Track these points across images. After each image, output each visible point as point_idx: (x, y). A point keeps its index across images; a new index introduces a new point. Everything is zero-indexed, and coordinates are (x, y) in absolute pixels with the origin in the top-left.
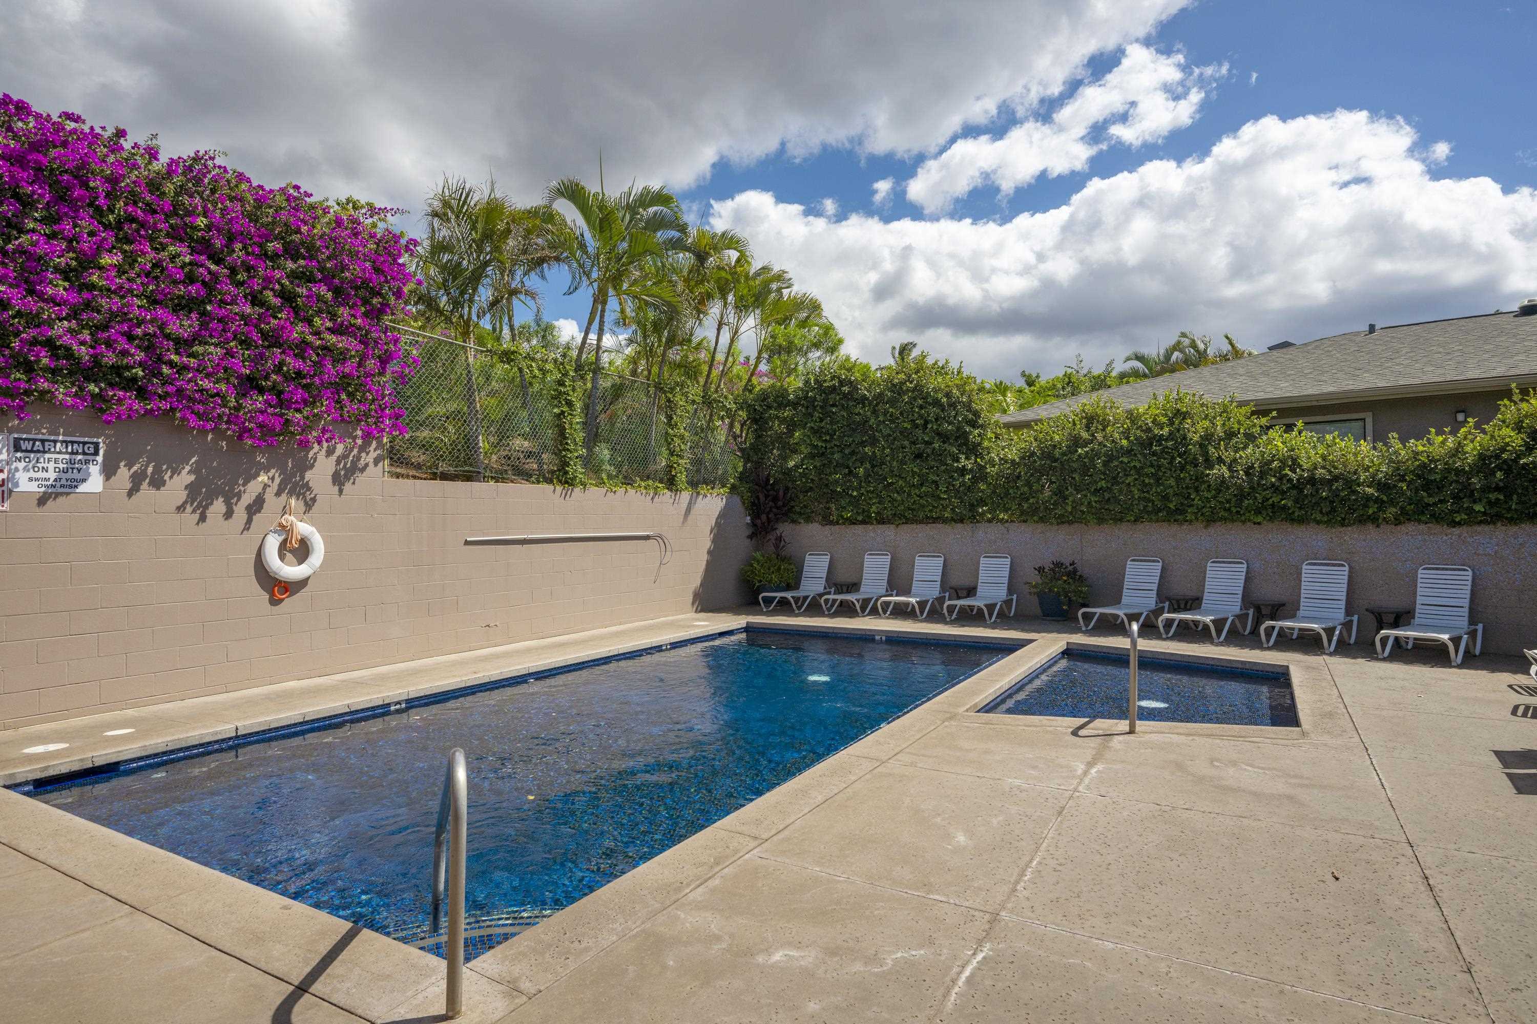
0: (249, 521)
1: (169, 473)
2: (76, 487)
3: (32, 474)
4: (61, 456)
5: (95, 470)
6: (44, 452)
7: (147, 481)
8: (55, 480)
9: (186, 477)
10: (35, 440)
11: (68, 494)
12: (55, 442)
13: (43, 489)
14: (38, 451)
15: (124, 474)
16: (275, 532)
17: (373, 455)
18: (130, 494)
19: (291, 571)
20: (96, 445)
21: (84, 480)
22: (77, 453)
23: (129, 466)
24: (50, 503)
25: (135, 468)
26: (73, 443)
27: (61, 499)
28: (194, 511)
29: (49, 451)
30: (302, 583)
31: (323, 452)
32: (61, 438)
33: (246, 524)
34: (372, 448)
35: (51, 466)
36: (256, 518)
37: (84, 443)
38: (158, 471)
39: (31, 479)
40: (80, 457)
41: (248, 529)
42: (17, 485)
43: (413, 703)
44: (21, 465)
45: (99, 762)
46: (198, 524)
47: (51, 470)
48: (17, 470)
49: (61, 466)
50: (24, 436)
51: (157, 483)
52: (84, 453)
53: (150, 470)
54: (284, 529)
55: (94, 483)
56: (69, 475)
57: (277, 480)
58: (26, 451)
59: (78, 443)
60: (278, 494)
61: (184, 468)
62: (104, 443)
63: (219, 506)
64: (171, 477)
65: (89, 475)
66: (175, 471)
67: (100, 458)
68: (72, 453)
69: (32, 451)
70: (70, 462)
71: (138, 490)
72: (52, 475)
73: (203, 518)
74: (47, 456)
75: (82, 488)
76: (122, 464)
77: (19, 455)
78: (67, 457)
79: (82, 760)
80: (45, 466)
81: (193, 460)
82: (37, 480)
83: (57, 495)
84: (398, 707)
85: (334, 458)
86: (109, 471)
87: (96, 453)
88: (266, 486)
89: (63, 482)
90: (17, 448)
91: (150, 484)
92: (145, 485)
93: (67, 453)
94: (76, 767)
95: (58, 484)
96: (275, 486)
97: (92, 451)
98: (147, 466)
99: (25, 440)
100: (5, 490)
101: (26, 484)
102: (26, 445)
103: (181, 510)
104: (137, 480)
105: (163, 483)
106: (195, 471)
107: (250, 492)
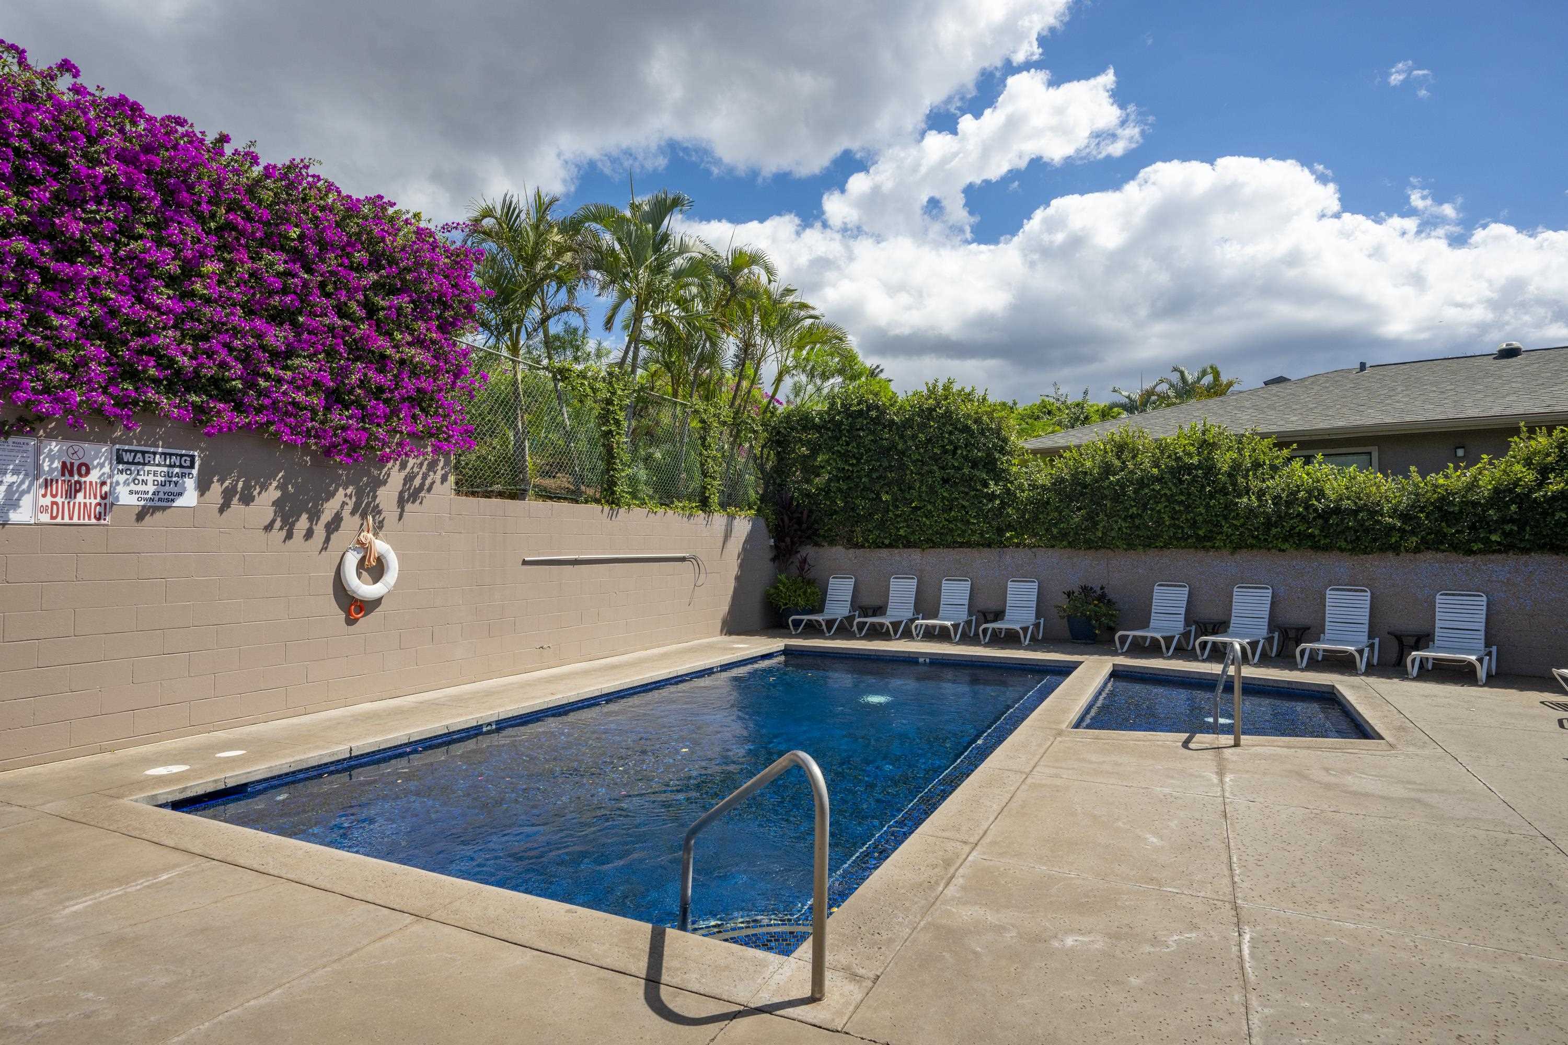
0: (327, 540)
1: (258, 489)
2: (173, 500)
3: (133, 487)
4: (159, 469)
5: (190, 484)
6: (144, 464)
7: (238, 496)
8: (154, 494)
9: (273, 493)
10: (136, 452)
11: (164, 509)
12: (155, 454)
13: (142, 503)
14: (139, 463)
15: (216, 489)
16: (354, 550)
17: (440, 473)
18: (221, 510)
19: (366, 589)
20: (193, 457)
21: (180, 494)
22: (174, 466)
23: (221, 481)
24: (147, 518)
25: (227, 483)
26: (171, 455)
27: (158, 515)
28: (281, 529)
29: (149, 464)
30: (377, 602)
32: (160, 450)
33: (324, 543)
34: (439, 468)
35: (151, 478)
36: (334, 537)
37: (182, 456)
38: (247, 486)
39: (131, 492)
40: (177, 470)
41: (326, 548)
42: (117, 498)
43: (502, 725)
44: (122, 478)
45: (231, 783)
46: (284, 541)
47: (150, 483)
48: (118, 483)
49: (160, 479)
50: (127, 447)
51: (247, 499)
52: (181, 466)
53: (240, 484)
54: (364, 548)
55: (190, 497)
56: (167, 489)
57: (354, 498)
58: (128, 463)
59: (176, 455)
60: (355, 512)
61: (270, 484)
62: (199, 456)
63: (303, 523)
64: (259, 493)
65: (185, 489)
66: (264, 487)
67: (195, 472)
68: (170, 466)
69: (133, 463)
70: (169, 475)
71: (229, 507)
72: (151, 488)
73: (289, 536)
74: (147, 468)
75: (179, 502)
76: (215, 479)
77: (121, 467)
78: (165, 469)
79: (215, 781)
80: (145, 478)
81: (280, 475)
82: (137, 493)
83: (156, 509)
84: (489, 728)
85: (404, 475)
86: (203, 487)
87: (192, 466)
88: (344, 504)
89: (161, 495)
90: (120, 460)
91: (240, 500)
92: (235, 500)
93: (165, 465)
94: (210, 788)
95: (156, 498)
96: (351, 503)
97: (188, 463)
98: (238, 481)
99: (126, 451)
100: (107, 503)
101: (126, 497)
102: (128, 457)
103: (269, 528)
104: (228, 495)
105: (252, 499)
106: (282, 487)
107: (330, 509)
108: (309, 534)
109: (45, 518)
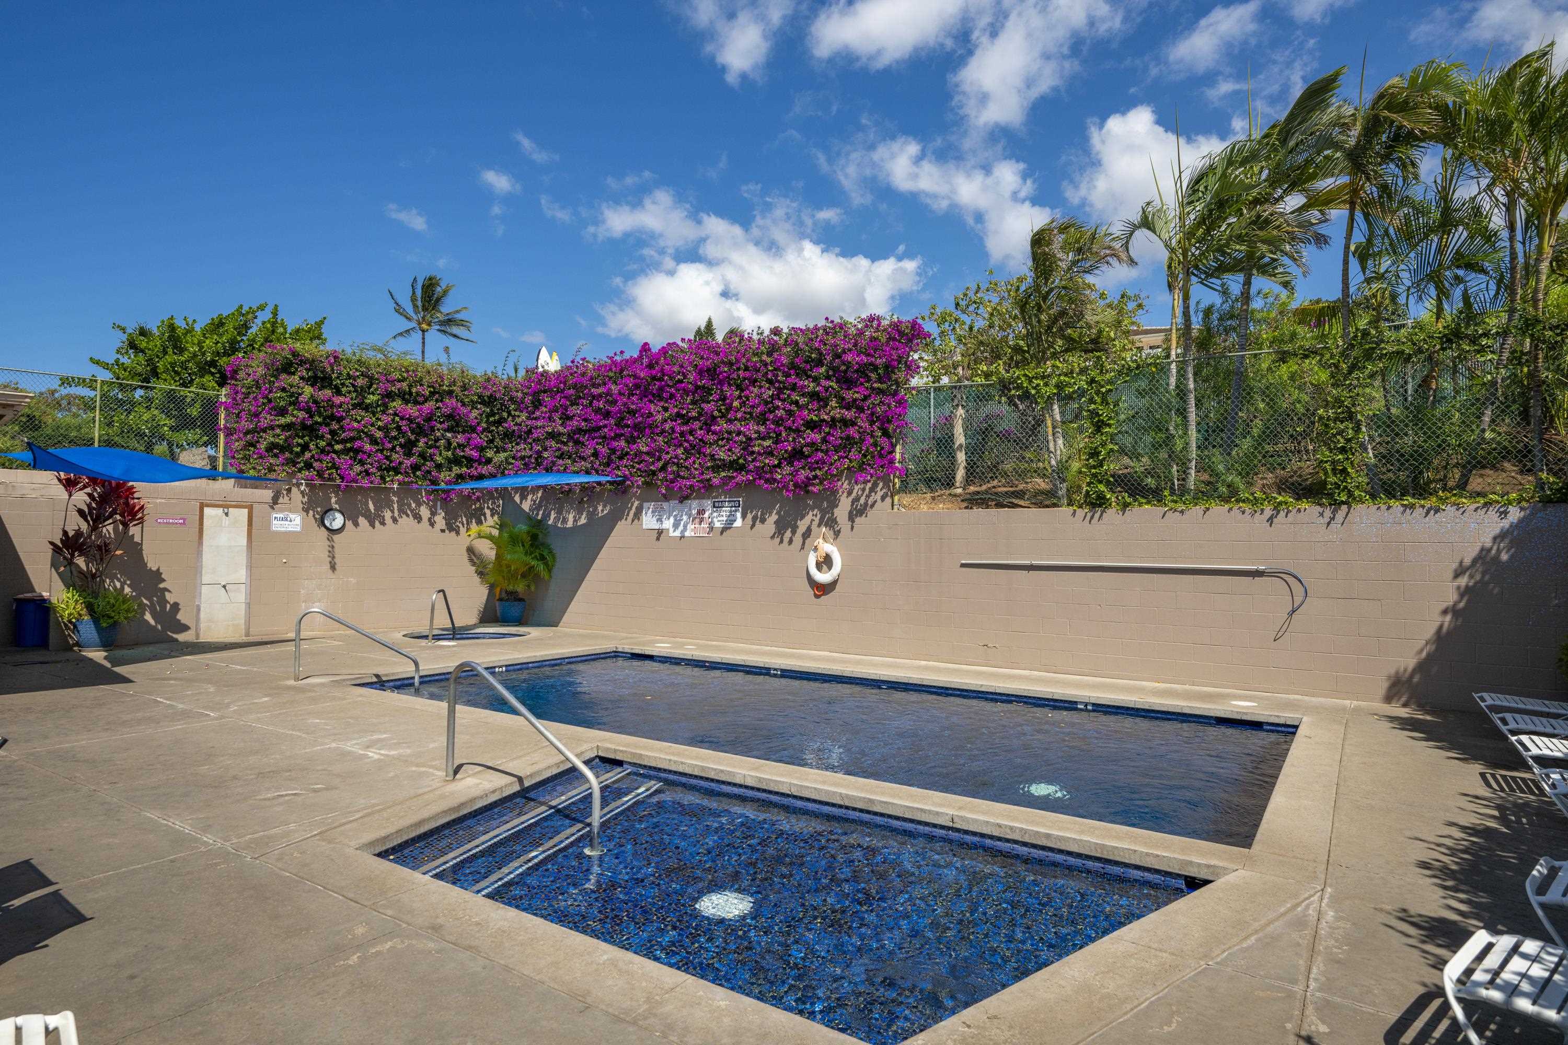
0: (804, 544)
2: (732, 525)
3: (719, 520)
4: (727, 510)
5: (739, 515)
6: (722, 507)
7: (759, 520)
8: (726, 522)
10: (719, 502)
11: (730, 528)
12: (725, 502)
13: (722, 527)
14: (720, 508)
15: (749, 516)
16: (813, 551)
17: (880, 494)
18: (752, 528)
19: (823, 577)
20: (739, 502)
21: (735, 522)
22: (733, 507)
23: (751, 512)
24: (725, 534)
25: (754, 514)
26: (731, 502)
27: (728, 532)
28: (778, 538)
29: (724, 507)
30: (833, 585)
31: (845, 494)
32: (727, 500)
33: (801, 546)
34: (879, 489)
35: (724, 514)
36: (807, 541)
37: (735, 502)
38: (762, 514)
40: (733, 509)
41: (802, 549)
42: (714, 525)
44: (715, 514)
46: (781, 545)
47: (725, 516)
48: (714, 518)
49: (727, 514)
50: (716, 500)
51: (763, 521)
52: (735, 507)
53: (759, 514)
55: (738, 523)
56: (730, 519)
57: (819, 516)
58: (717, 508)
59: (733, 501)
60: (819, 526)
61: (773, 512)
62: (742, 501)
63: (788, 534)
64: (768, 517)
65: (737, 518)
66: (771, 513)
67: (740, 509)
68: (731, 507)
70: (731, 511)
72: (725, 518)
73: (781, 541)
74: (723, 510)
75: (735, 526)
76: (749, 512)
77: (715, 510)
78: (730, 509)
81: (777, 506)
82: (720, 522)
83: (727, 530)
85: (850, 499)
86: (744, 516)
87: (739, 507)
88: (813, 520)
89: (728, 522)
90: (714, 507)
92: (758, 523)
93: (729, 507)
95: (727, 524)
96: (817, 520)
97: (737, 505)
98: (758, 512)
99: (717, 502)
100: (711, 529)
101: (718, 525)
102: (717, 504)
103: (773, 537)
104: (754, 519)
105: (765, 520)
106: (778, 513)
107: (802, 525)
108: (791, 542)
109: (693, 534)
